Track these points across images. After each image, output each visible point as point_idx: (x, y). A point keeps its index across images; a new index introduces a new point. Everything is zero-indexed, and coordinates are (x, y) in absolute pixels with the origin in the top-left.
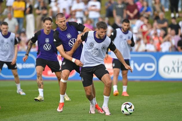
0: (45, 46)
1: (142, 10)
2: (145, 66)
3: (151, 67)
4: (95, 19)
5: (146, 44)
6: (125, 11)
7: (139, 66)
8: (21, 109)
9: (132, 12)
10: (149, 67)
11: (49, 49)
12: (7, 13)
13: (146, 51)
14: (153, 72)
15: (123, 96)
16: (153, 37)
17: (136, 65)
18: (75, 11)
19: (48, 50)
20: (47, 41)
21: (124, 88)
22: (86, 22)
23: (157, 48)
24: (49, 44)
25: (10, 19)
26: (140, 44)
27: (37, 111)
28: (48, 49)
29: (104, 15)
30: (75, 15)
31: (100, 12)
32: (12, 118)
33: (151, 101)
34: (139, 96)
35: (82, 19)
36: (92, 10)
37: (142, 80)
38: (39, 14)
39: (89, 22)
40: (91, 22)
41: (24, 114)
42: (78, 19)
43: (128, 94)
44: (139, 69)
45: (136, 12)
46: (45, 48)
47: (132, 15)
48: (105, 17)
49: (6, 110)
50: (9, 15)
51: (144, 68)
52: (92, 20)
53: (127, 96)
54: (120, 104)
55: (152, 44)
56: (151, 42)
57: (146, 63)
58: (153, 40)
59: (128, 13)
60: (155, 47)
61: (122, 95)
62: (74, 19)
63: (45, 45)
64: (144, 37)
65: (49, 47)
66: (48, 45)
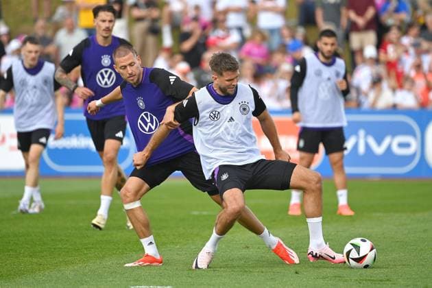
0: (102, 74)
1: (384, 9)
2: (394, 143)
3: (407, 145)
4: (272, 31)
5: (394, 90)
6: (344, 11)
7: (379, 142)
8: (98, 246)
9: (360, 13)
10: (401, 145)
11: (109, 83)
12: (63, 17)
13: (395, 106)
14: (412, 157)
15: (340, 214)
16: (413, 73)
17: (372, 142)
18: (226, 12)
19: (106, 87)
20: (106, 61)
21: (341, 195)
22: (252, 38)
23: (421, 101)
24: (110, 70)
25: (71, 30)
26: (380, 91)
27: (134, 251)
28: (106, 84)
29: (294, 20)
30: (224, 21)
31: (284, 13)
32: (76, 267)
33: (409, 227)
34: (378, 214)
35: (240, 29)
36: (267, 10)
37: (385, 177)
38: (140, 19)
39: (258, 38)
40: (264, 38)
41: (104, 257)
42: (231, 32)
43: (352, 209)
44: (379, 150)
45: (370, 13)
46: (100, 82)
47: (360, 21)
48: (296, 26)
49: (61, 249)
50: (68, 21)
51: (389, 148)
52: (266, 34)
53: (351, 216)
54: (333, 233)
55: (410, 90)
56: (407, 85)
57: (394, 135)
58: (413, 82)
59: (353, 15)
60: (416, 97)
61: (338, 212)
62: (223, 30)
63: (100, 72)
64: (389, 74)
65: (109, 78)
66: (108, 73)
